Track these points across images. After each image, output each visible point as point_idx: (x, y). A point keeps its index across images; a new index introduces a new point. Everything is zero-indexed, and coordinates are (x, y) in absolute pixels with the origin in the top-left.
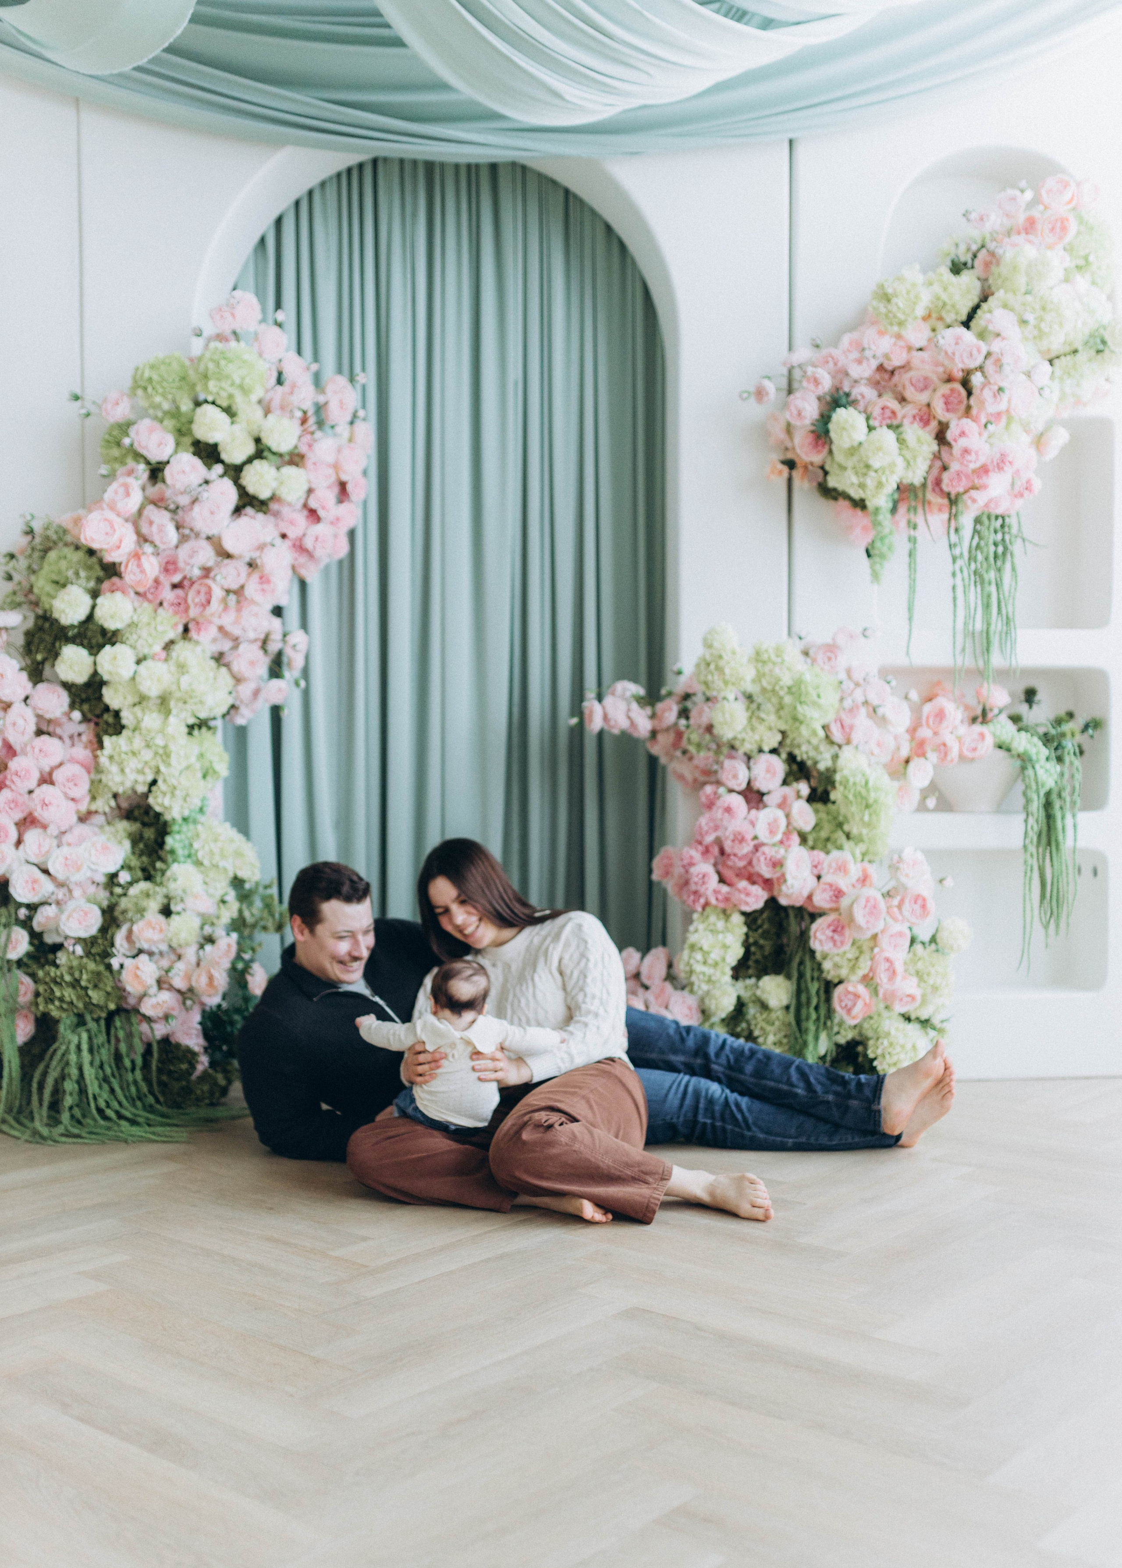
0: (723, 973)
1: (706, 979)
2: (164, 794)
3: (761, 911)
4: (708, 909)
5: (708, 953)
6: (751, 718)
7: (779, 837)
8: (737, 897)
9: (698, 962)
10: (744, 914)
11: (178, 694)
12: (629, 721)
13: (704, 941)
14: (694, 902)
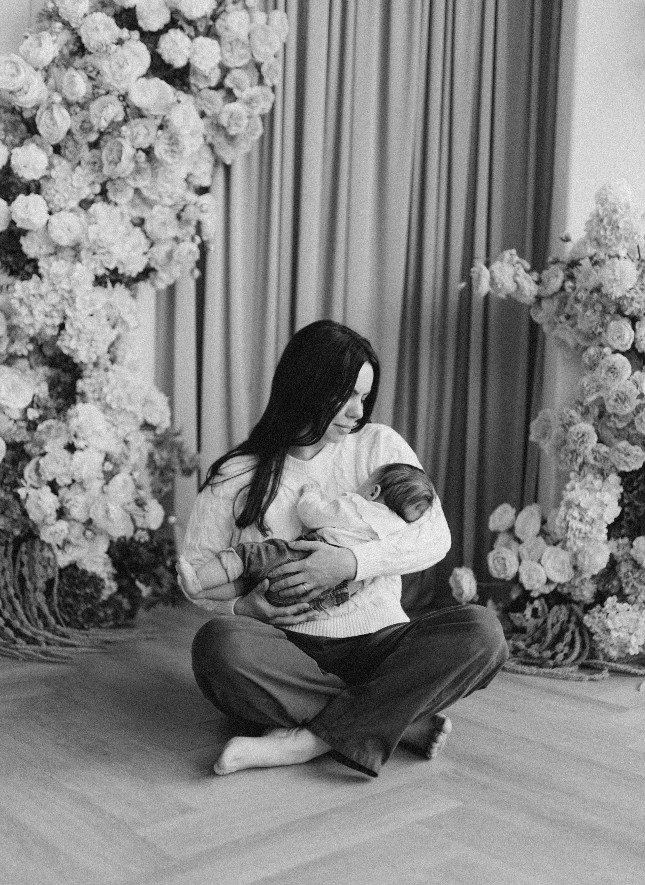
0: (600, 531)
1: (582, 535)
2: (71, 337)
3: (638, 473)
4: (585, 468)
5: (585, 510)
8: (615, 457)
9: (575, 518)
10: (621, 474)
11: (86, 244)
12: (515, 285)
13: (580, 499)
14: (571, 461)
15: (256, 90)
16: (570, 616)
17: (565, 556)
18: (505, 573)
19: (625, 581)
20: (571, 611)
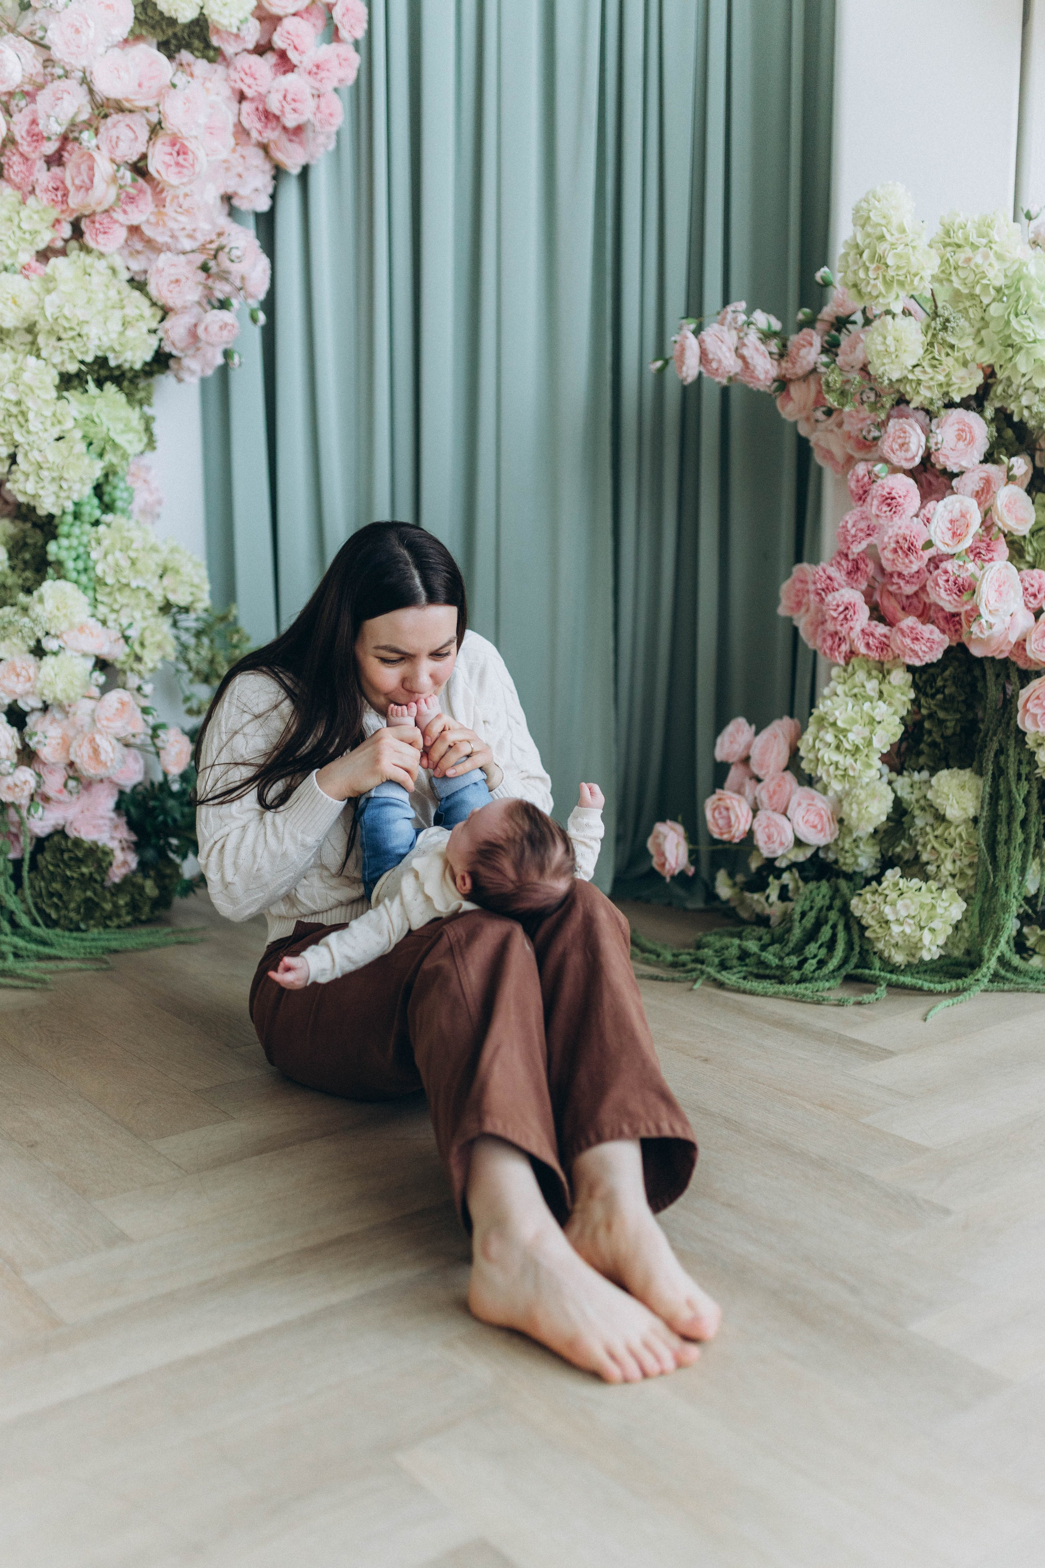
1: (840, 772)
2: (27, 475)
3: (941, 665)
4: (853, 662)
5: (844, 731)
6: (931, 344)
7: (968, 542)
8: (899, 641)
9: (828, 745)
10: (910, 669)
12: (740, 362)
13: (837, 713)
14: (831, 649)
15: (328, 51)
16: (832, 898)
17: (822, 803)
18: (730, 832)
19: (921, 841)
20: (836, 891)
